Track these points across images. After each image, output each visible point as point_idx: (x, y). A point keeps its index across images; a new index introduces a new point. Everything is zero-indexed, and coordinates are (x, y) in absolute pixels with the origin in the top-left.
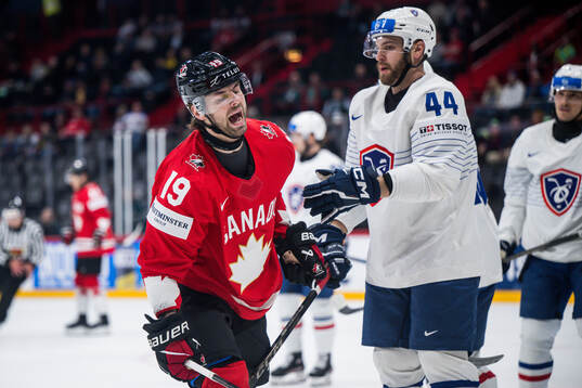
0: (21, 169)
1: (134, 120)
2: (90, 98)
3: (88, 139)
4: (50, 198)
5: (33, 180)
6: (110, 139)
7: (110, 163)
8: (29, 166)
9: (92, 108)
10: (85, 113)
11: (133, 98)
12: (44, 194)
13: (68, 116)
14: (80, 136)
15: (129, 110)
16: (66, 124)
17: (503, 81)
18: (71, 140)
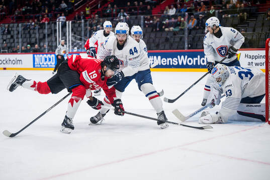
0: (29, 32)
1: (62, 18)
2: (49, 12)
3: (48, 24)
4: (38, 41)
5: (33, 36)
6: (55, 24)
7: (55, 31)
8: (32, 31)
9: (50, 14)
10: (48, 16)
11: (62, 12)
12: (36, 39)
13: (43, 17)
14: (46, 22)
15: (61, 16)
16: (42, 19)
17: (170, 8)
18: (44, 24)
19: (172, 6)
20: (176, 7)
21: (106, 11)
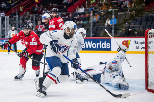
19: (82, 6)
20: (84, 6)
21: (34, 9)
